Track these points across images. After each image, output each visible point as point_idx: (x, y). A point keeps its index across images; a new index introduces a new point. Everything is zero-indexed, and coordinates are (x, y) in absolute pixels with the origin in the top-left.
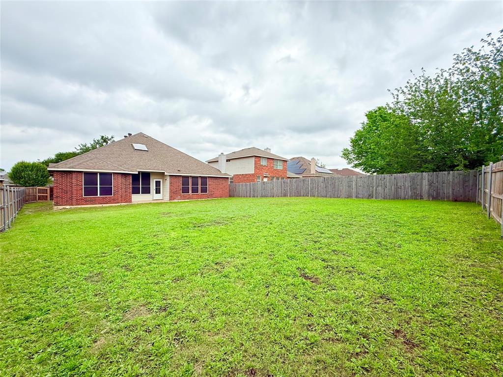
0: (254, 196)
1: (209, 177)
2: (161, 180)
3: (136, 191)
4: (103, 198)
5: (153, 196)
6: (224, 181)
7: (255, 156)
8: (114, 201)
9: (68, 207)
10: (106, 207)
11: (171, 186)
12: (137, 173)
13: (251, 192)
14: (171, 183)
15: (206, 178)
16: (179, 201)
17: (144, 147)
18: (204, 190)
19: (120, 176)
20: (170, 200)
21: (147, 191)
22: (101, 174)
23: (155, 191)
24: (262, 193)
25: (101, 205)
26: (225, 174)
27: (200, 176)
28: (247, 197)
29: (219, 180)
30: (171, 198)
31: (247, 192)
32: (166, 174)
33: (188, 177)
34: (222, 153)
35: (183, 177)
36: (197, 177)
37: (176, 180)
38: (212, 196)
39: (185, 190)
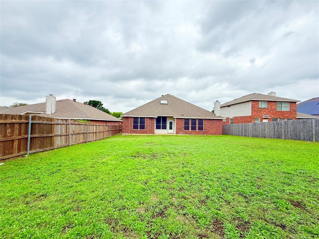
0: (245, 136)
1: (204, 119)
2: (173, 121)
3: (158, 127)
4: (141, 130)
5: (168, 131)
6: (218, 123)
7: (252, 101)
8: (145, 132)
9: (127, 134)
10: (142, 136)
11: (177, 125)
12: (157, 117)
13: (242, 131)
14: (177, 123)
15: (202, 120)
16: (182, 135)
17: (166, 102)
18: (201, 128)
19: (148, 119)
20: (176, 134)
21: (164, 128)
22: (141, 118)
23: (169, 128)
24: (253, 133)
25: (139, 134)
26: (219, 117)
27: (197, 119)
28: (239, 136)
29: (214, 122)
30: (177, 133)
31: (239, 132)
32: (174, 117)
33: (188, 119)
34: (217, 101)
35: (185, 119)
36: (195, 119)
37: (180, 121)
38: (207, 133)
39: (187, 128)
